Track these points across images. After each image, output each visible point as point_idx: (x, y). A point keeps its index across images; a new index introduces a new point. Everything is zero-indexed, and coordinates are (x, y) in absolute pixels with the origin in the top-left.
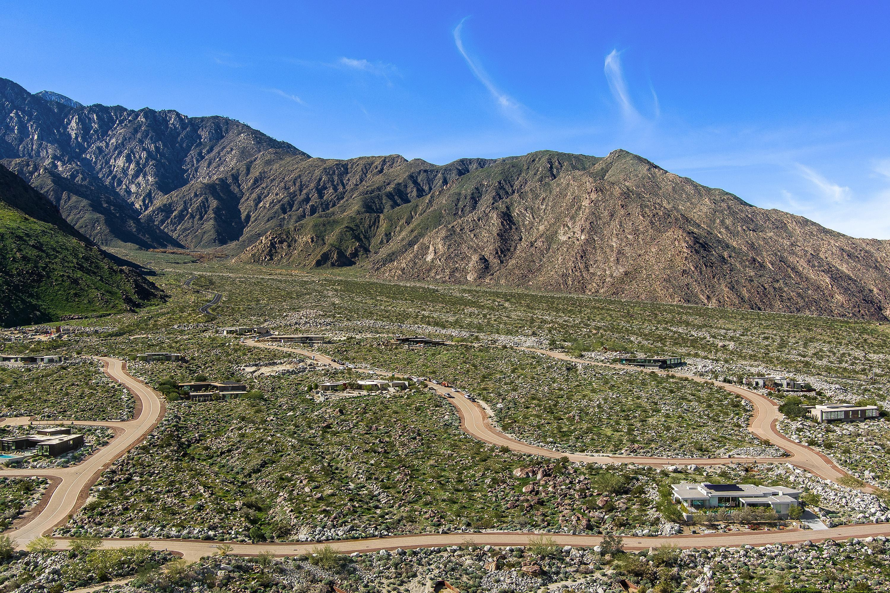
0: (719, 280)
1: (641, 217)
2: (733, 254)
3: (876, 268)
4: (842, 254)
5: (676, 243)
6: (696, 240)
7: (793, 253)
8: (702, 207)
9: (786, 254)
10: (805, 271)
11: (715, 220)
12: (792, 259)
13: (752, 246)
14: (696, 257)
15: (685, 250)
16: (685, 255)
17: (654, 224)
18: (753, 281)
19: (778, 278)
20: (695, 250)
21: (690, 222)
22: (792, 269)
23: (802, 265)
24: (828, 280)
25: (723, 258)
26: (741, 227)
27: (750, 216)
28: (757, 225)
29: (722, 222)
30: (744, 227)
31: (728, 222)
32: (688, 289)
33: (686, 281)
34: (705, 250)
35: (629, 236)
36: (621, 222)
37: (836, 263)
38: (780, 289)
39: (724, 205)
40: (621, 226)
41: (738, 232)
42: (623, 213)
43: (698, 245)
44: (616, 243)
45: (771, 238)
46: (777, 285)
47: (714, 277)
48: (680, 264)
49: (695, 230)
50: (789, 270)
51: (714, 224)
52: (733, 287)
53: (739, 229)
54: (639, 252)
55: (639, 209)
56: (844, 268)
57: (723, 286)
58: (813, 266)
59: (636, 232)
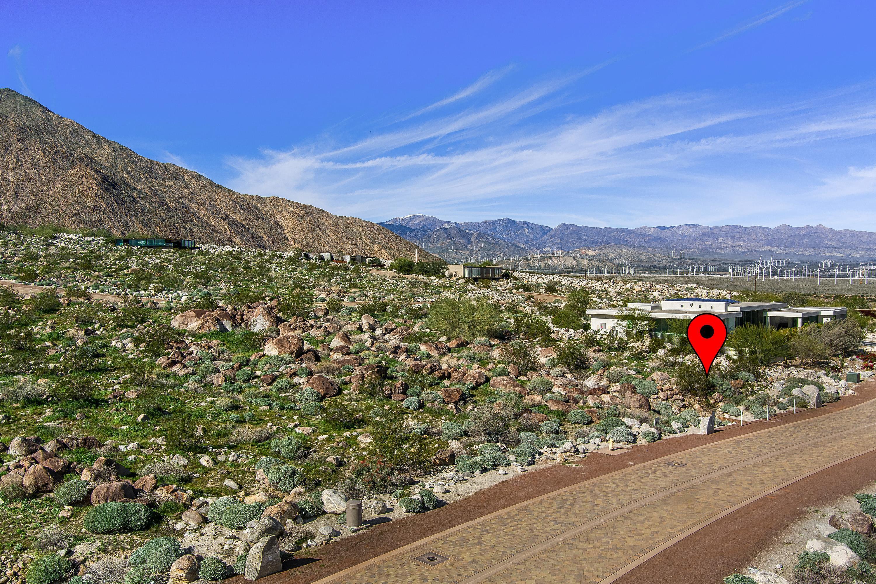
0: (131, 217)
1: (41, 153)
2: (142, 196)
3: (263, 218)
4: (235, 206)
5: (84, 180)
6: (105, 178)
7: (193, 201)
8: (102, 153)
9: (187, 202)
10: (206, 218)
11: (117, 166)
12: (192, 206)
13: (155, 192)
14: (107, 194)
15: (94, 187)
16: (95, 191)
17: (56, 160)
18: (164, 220)
19: (186, 220)
20: (105, 187)
21: (94, 163)
22: (195, 215)
23: (202, 212)
24: (226, 226)
25: (133, 198)
26: (144, 174)
27: (149, 166)
28: (156, 175)
29: (125, 167)
30: (146, 175)
31: (130, 168)
32: (101, 225)
33: (98, 217)
34: (115, 189)
35: (28, 171)
36: (18, 156)
37: (231, 213)
38: (191, 229)
39: (124, 154)
40: (18, 160)
41: (141, 178)
42: (19, 147)
43: (107, 183)
44: (13, 177)
45: (172, 186)
46: (187, 226)
47: (126, 215)
48: (89, 200)
49: (101, 170)
50: (192, 216)
51: (116, 169)
52: (147, 225)
53: (142, 176)
54: (41, 188)
55: (38, 145)
56: (237, 218)
57: (136, 223)
58: (213, 214)
59: (36, 167)
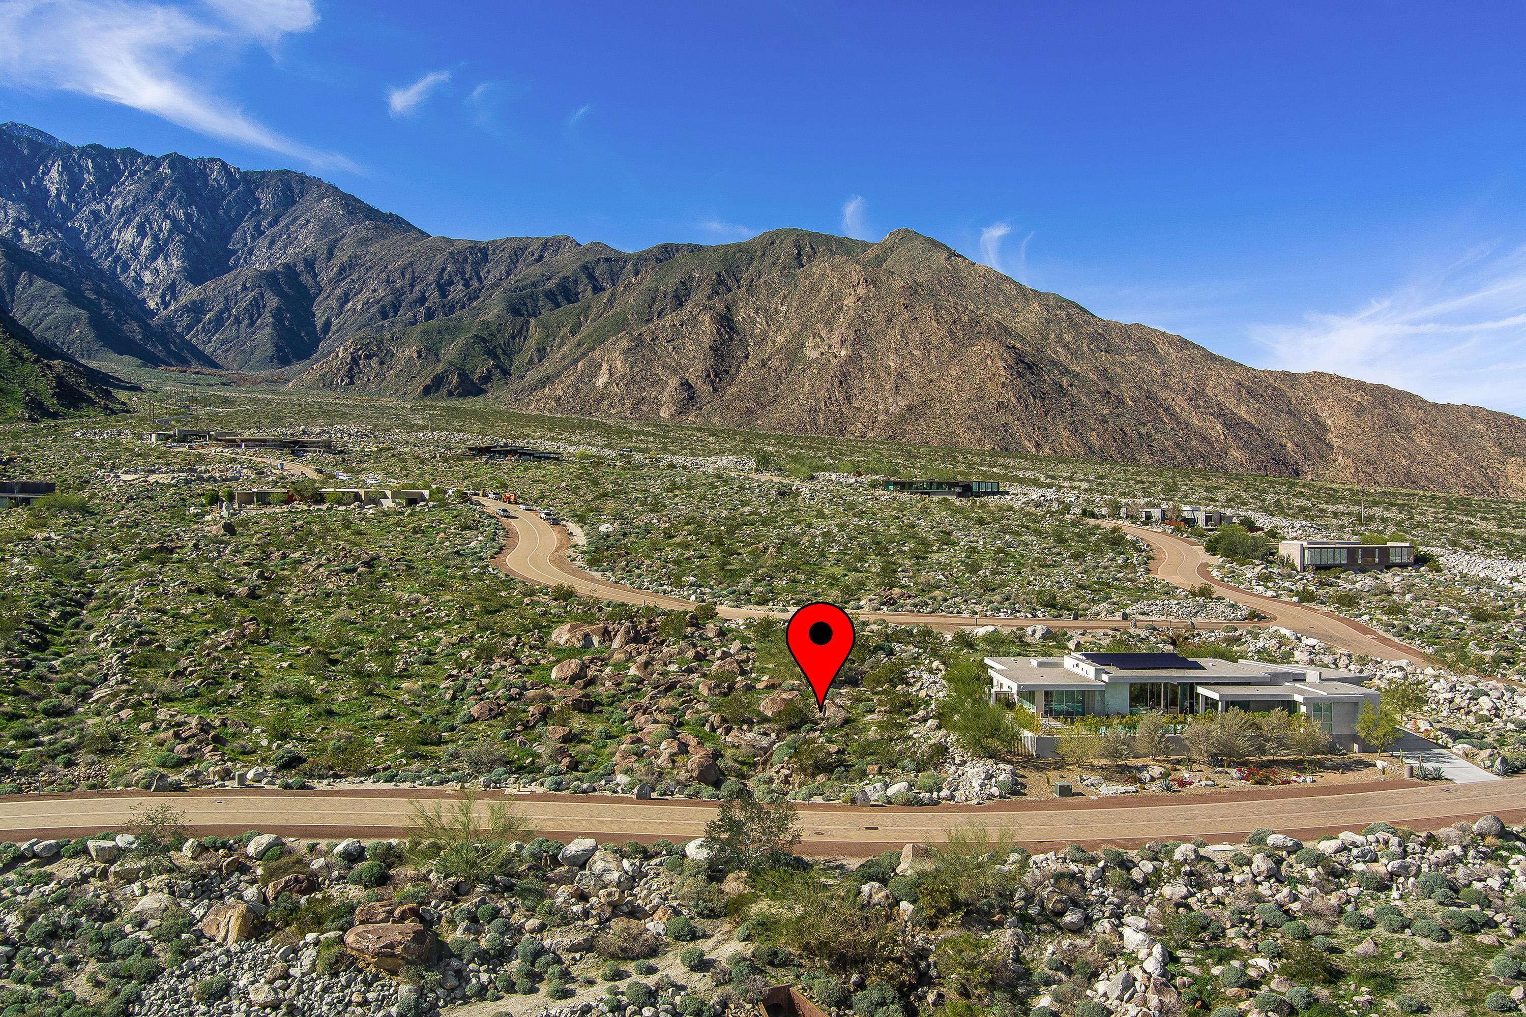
0: (1054, 418)
1: (935, 324)
2: (1076, 382)
3: (1290, 412)
4: (1239, 391)
5: (989, 362)
6: (1020, 358)
7: (1167, 386)
8: (1028, 316)
9: (1155, 388)
10: (1185, 414)
11: (1048, 334)
12: (1163, 395)
13: (1104, 374)
14: (1019, 383)
15: (1002, 373)
16: (1003, 379)
17: (954, 334)
18: (1106, 422)
19: (1144, 420)
20: (1018, 372)
21: (1010, 333)
22: (1166, 410)
23: (1180, 404)
24: (1219, 428)
25: (1061, 386)
26: (1088, 345)
27: (1100, 331)
28: (1110, 344)
29: (1059, 337)
30: (1092, 346)
31: (1066, 337)
32: (1006, 431)
33: (1003, 420)
34: (1033, 373)
35: (915, 352)
36: (903, 331)
37: (1231, 404)
38: (1149, 435)
39: (1061, 314)
40: (902, 336)
41: (1083, 352)
42: (906, 317)
43: (1022, 365)
44: (895, 362)
45: (1132, 363)
46: (1143, 431)
47: (1046, 415)
48: (993, 392)
49: (1018, 345)
50: (1161, 411)
51: (1046, 340)
52: (1077, 431)
53: (1085, 348)
54: (930, 376)
55: (931, 312)
56: (1242, 412)
57: (1061, 427)
58: (1197, 406)
59: (925, 345)
